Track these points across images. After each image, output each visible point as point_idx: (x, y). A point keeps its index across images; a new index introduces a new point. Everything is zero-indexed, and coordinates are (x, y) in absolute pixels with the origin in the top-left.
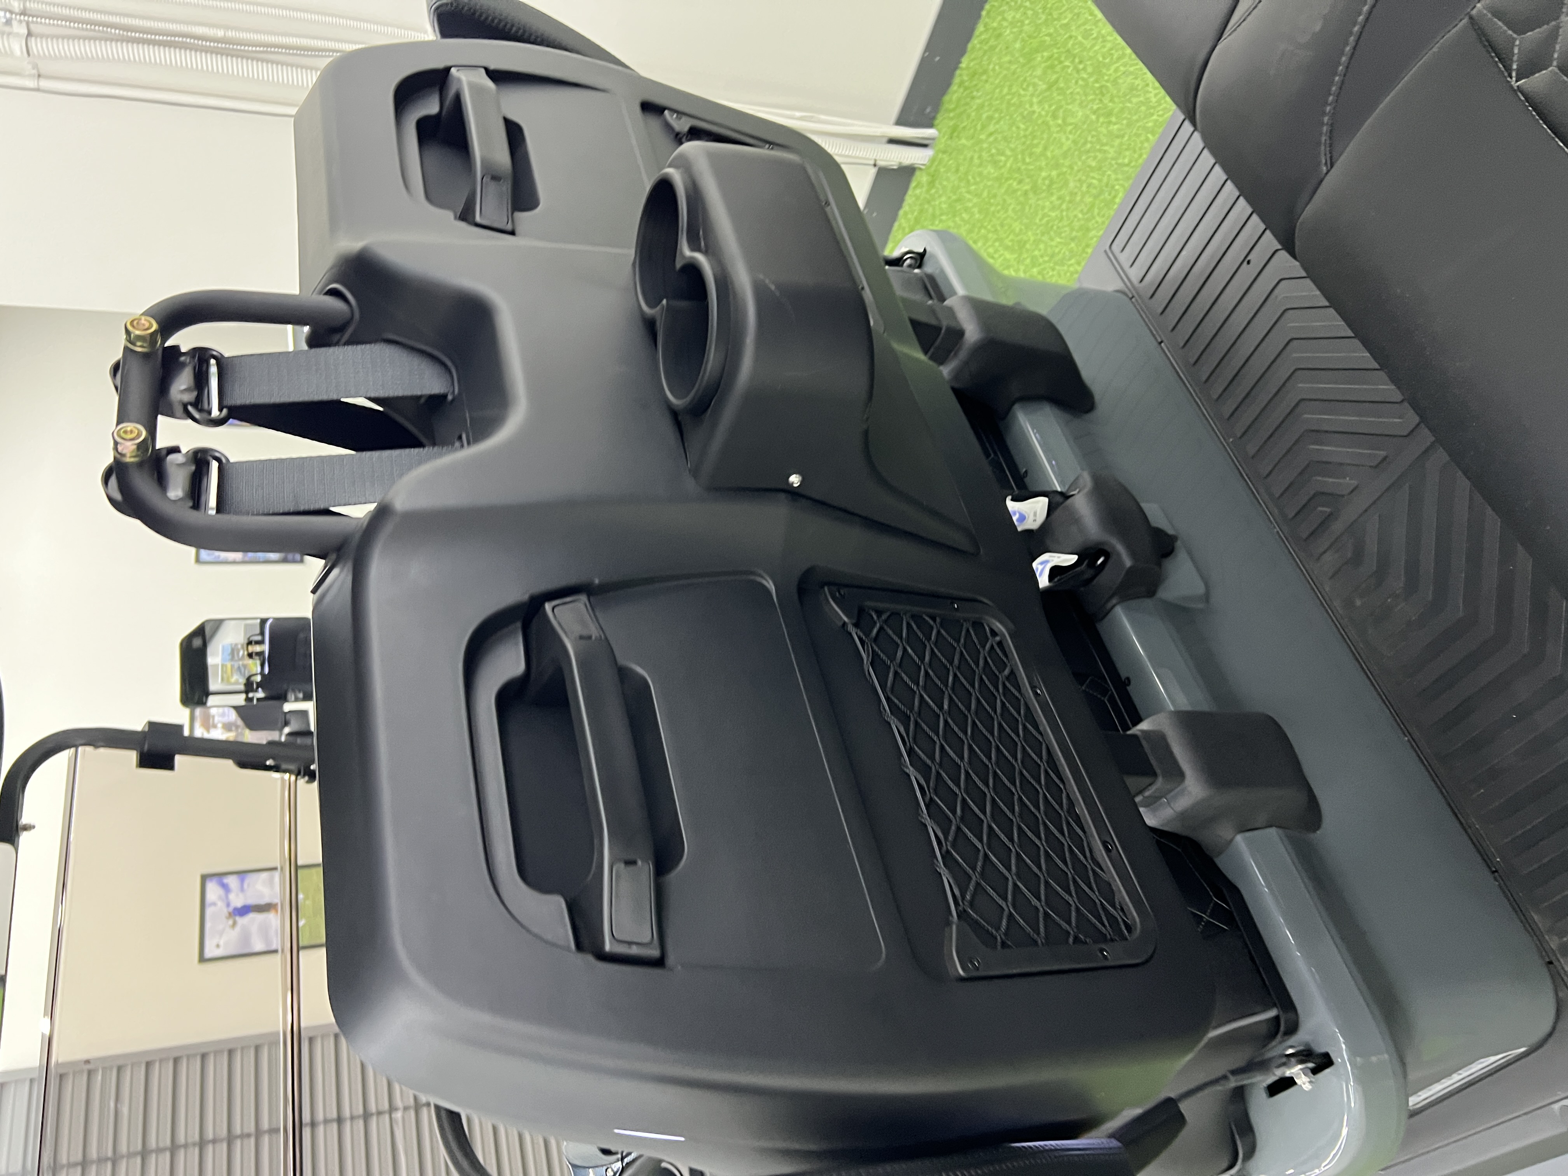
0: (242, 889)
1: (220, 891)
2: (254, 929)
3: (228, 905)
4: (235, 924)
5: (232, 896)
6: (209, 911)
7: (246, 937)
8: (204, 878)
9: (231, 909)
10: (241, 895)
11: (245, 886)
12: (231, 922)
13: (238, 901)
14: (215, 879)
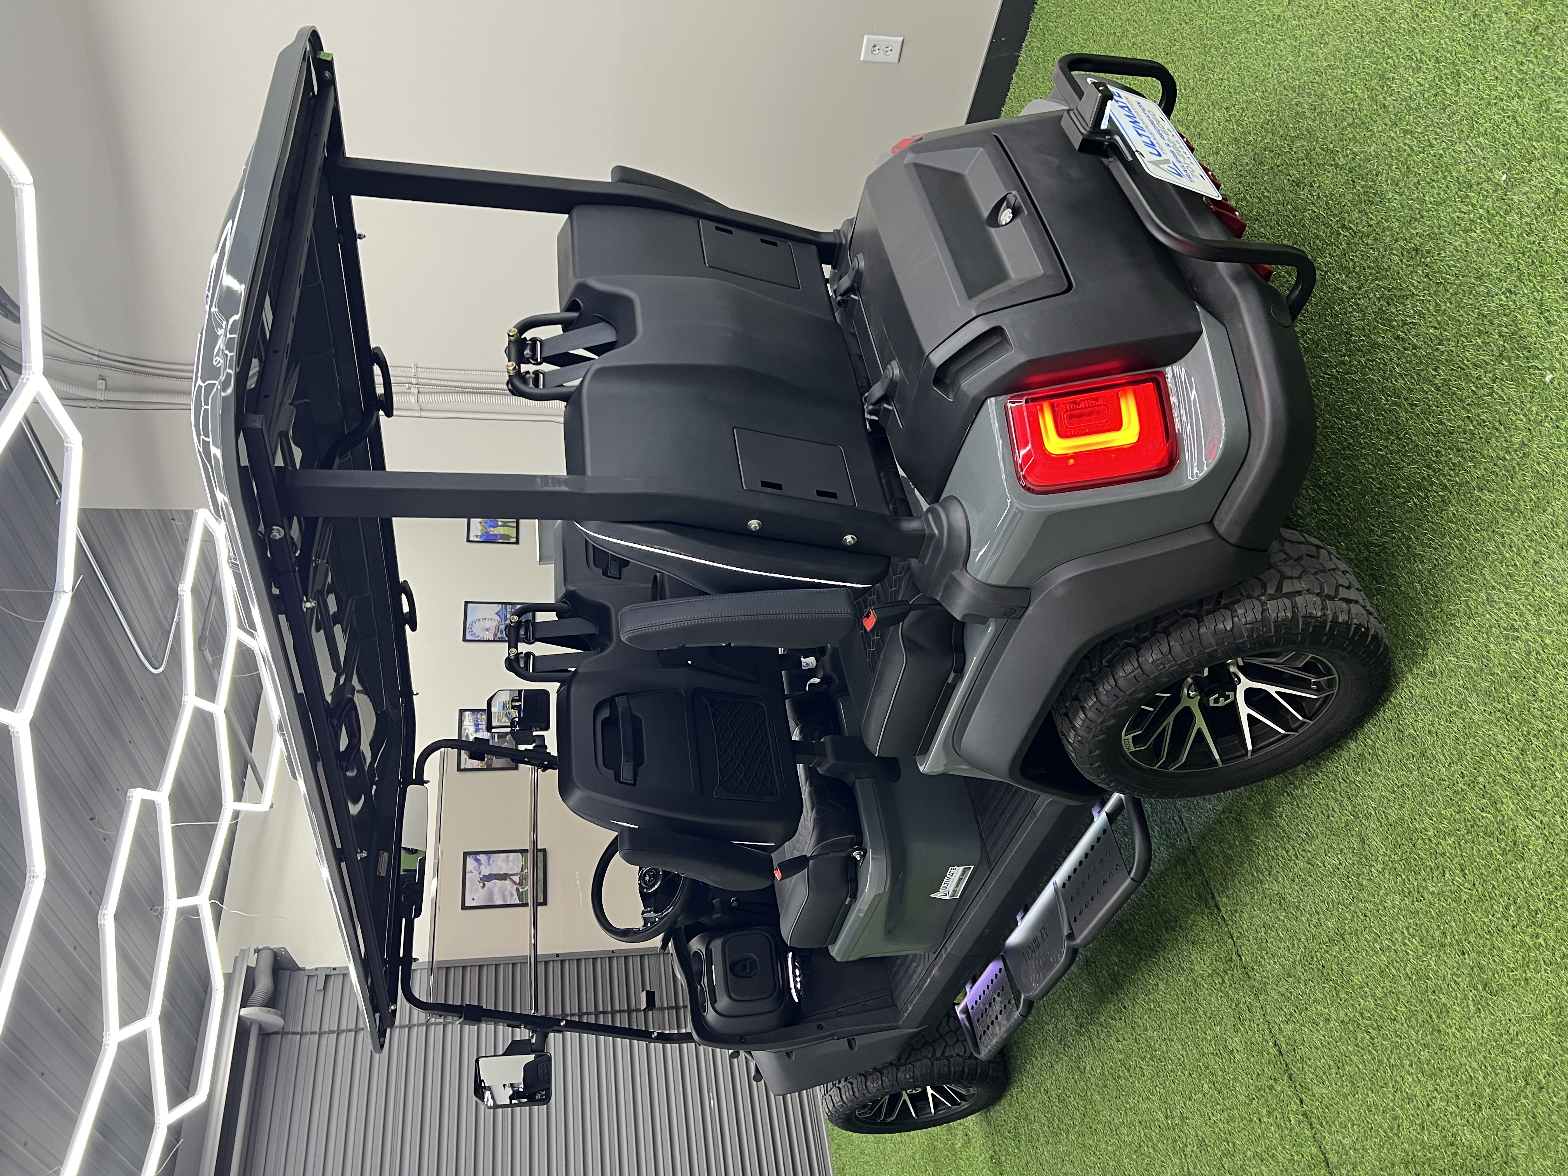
0: (489, 864)
1: (475, 864)
2: (496, 891)
3: (480, 873)
4: (484, 886)
5: (482, 868)
6: (467, 875)
7: (491, 895)
8: (466, 854)
9: (481, 876)
10: (488, 867)
11: (491, 861)
12: (481, 884)
13: (486, 871)
14: (471, 856)
